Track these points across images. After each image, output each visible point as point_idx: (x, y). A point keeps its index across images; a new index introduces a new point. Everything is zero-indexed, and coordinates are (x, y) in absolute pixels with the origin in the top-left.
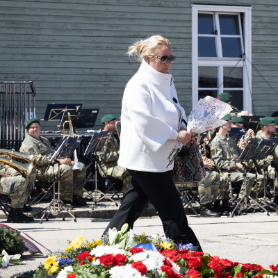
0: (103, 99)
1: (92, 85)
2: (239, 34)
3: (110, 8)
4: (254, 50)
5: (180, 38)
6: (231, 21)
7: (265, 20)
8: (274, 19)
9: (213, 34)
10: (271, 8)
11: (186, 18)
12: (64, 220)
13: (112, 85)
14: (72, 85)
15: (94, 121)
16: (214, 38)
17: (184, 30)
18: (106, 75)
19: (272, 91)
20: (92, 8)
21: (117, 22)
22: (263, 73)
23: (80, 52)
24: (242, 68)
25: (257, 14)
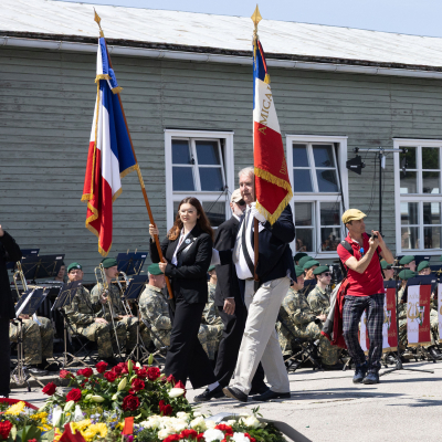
0: (61, 242)
1: (47, 225)
2: (219, 163)
3: (68, 134)
5: (151, 168)
6: (209, 148)
7: (248, 147)
9: (189, 163)
11: (158, 145)
12: (30, 391)
13: (71, 225)
14: (23, 226)
15: (58, 269)
16: (190, 168)
17: (156, 160)
18: (63, 213)
20: (46, 133)
21: (76, 150)
23: (31, 187)
24: (224, 204)
25: (239, 140)
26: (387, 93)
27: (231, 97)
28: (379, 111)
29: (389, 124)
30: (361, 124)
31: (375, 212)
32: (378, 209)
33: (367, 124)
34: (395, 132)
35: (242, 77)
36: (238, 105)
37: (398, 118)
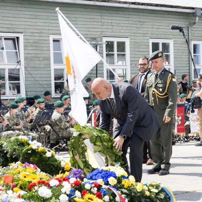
2: (16, 49)
4: (26, 59)
6: (11, 42)
7: (31, 41)
8: (37, 41)
9: (1, 49)
10: (34, 34)
16: (2, 52)
19: (36, 83)
22: (31, 72)
24: (19, 70)
25: (26, 37)
26: (100, 14)
27: (22, 16)
28: (96, 24)
29: (100, 30)
30: (87, 30)
31: (94, 74)
32: (95, 72)
33: (90, 29)
34: (104, 34)
35: (27, 6)
36: (26, 20)
37: (105, 27)
